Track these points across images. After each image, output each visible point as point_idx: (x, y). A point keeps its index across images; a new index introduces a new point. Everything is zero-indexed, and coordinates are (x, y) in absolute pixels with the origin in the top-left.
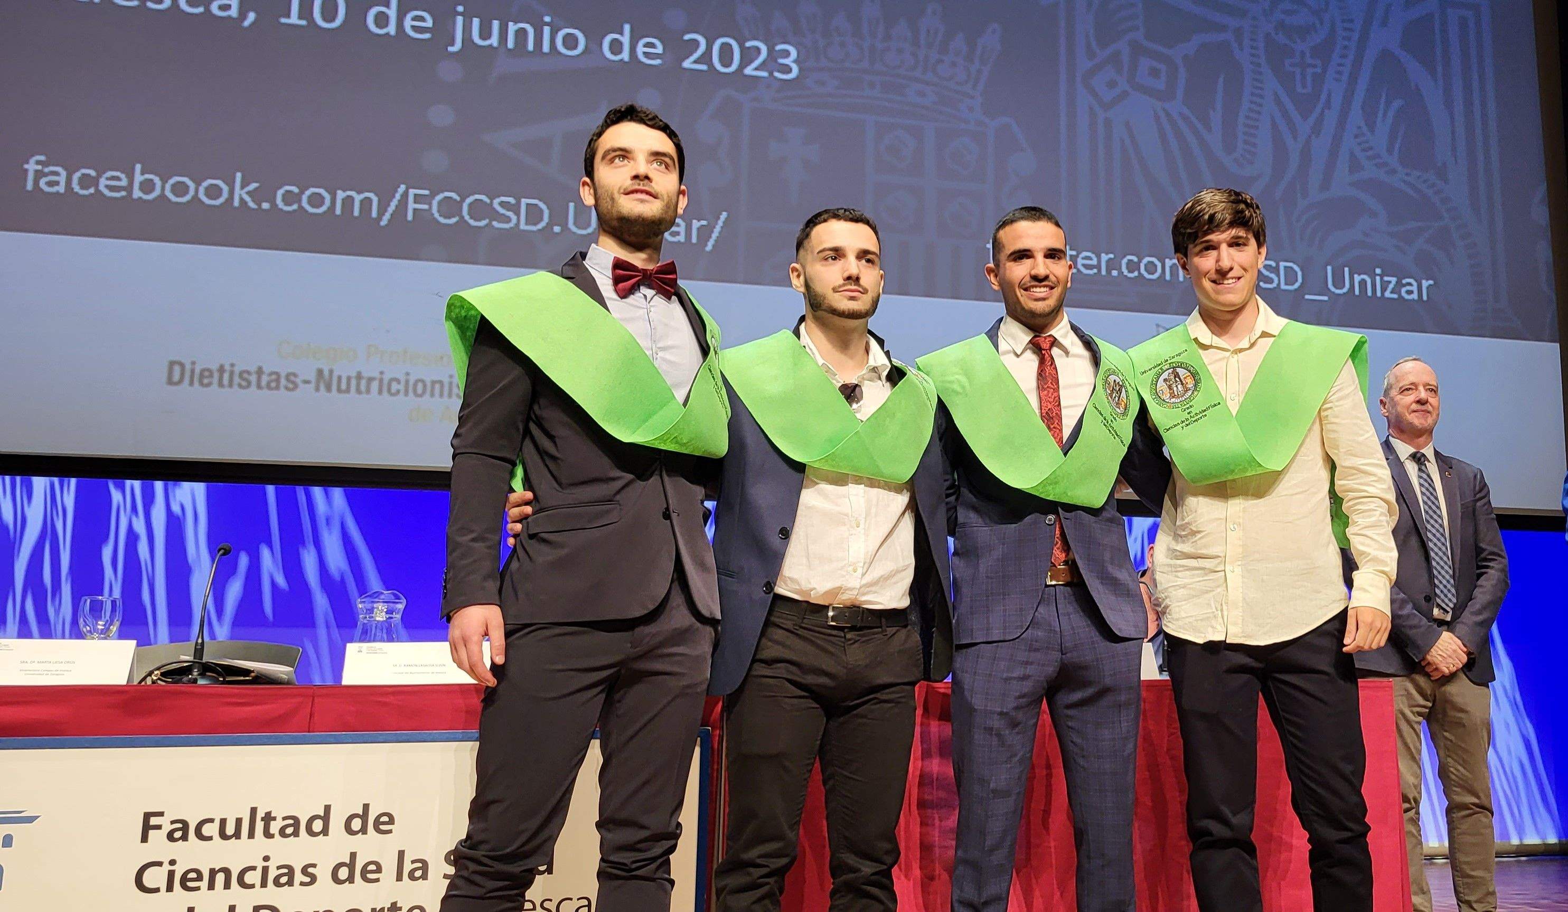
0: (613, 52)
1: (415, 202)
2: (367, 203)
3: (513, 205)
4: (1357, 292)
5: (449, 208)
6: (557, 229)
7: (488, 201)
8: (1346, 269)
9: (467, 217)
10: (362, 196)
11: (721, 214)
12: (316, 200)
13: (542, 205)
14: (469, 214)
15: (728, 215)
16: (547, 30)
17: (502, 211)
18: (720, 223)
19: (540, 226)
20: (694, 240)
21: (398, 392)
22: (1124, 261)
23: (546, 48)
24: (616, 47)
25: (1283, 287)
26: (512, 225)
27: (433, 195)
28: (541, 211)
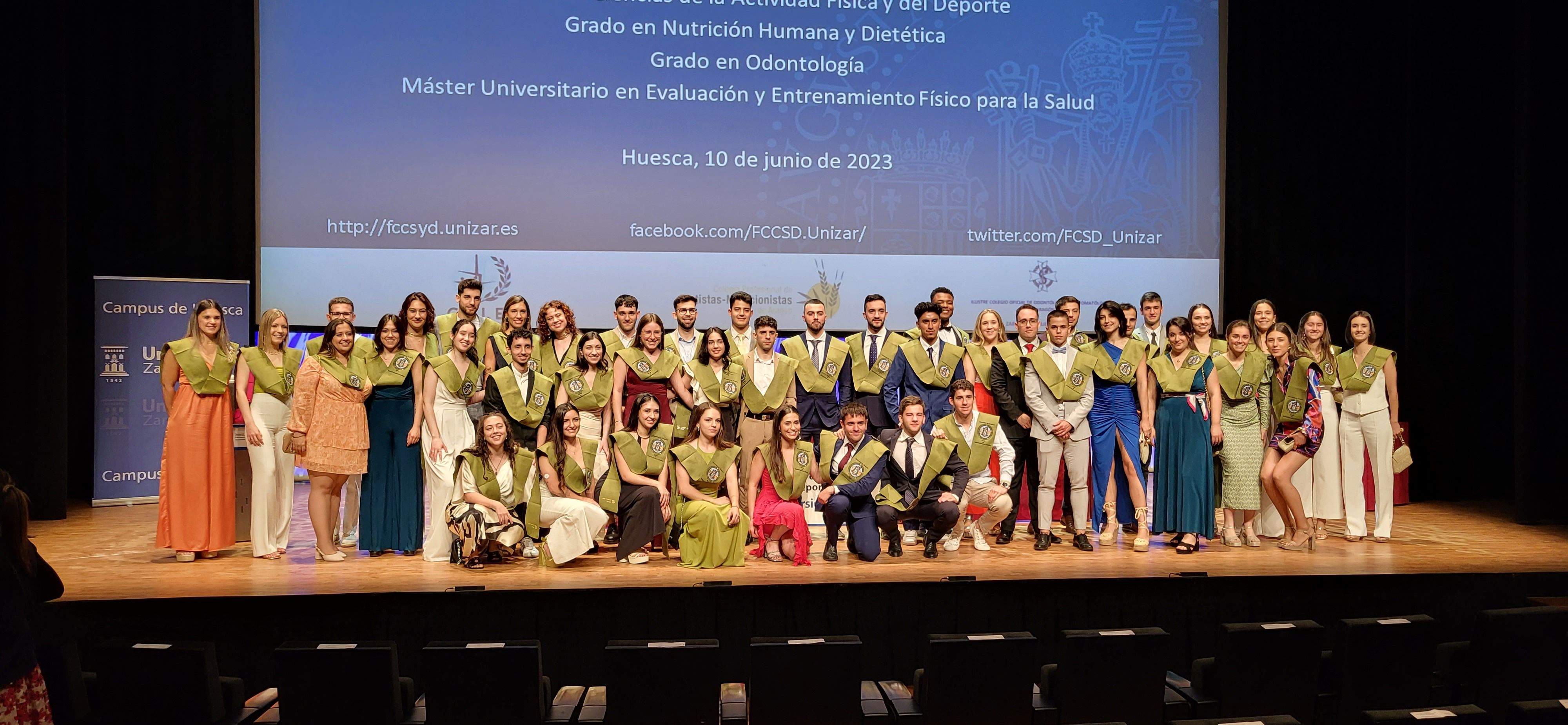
0: (822, 165)
1: (755, 231)
2: (739, 232)
3: (789, 229)
4: (1126, 242)
5: (767, 232)
6: (804, 237)
7: (780, 228)
8: (1122, 232)
9: (773, 235)
10: (737, 230)
11: (864, 226)
12: (722, 233)
13: (799, 229)
15: (866, 227)
16: (797, 158)
17: (785, 232)
18: (864, 230)
19: (798, 237)
20: (854, 238)
22: (1025, 235)
23: (798, 166)
24: (823, 162)
25: (1093, 241)
26: (788, 237)
27: (761, 227)
28: (799, 231)
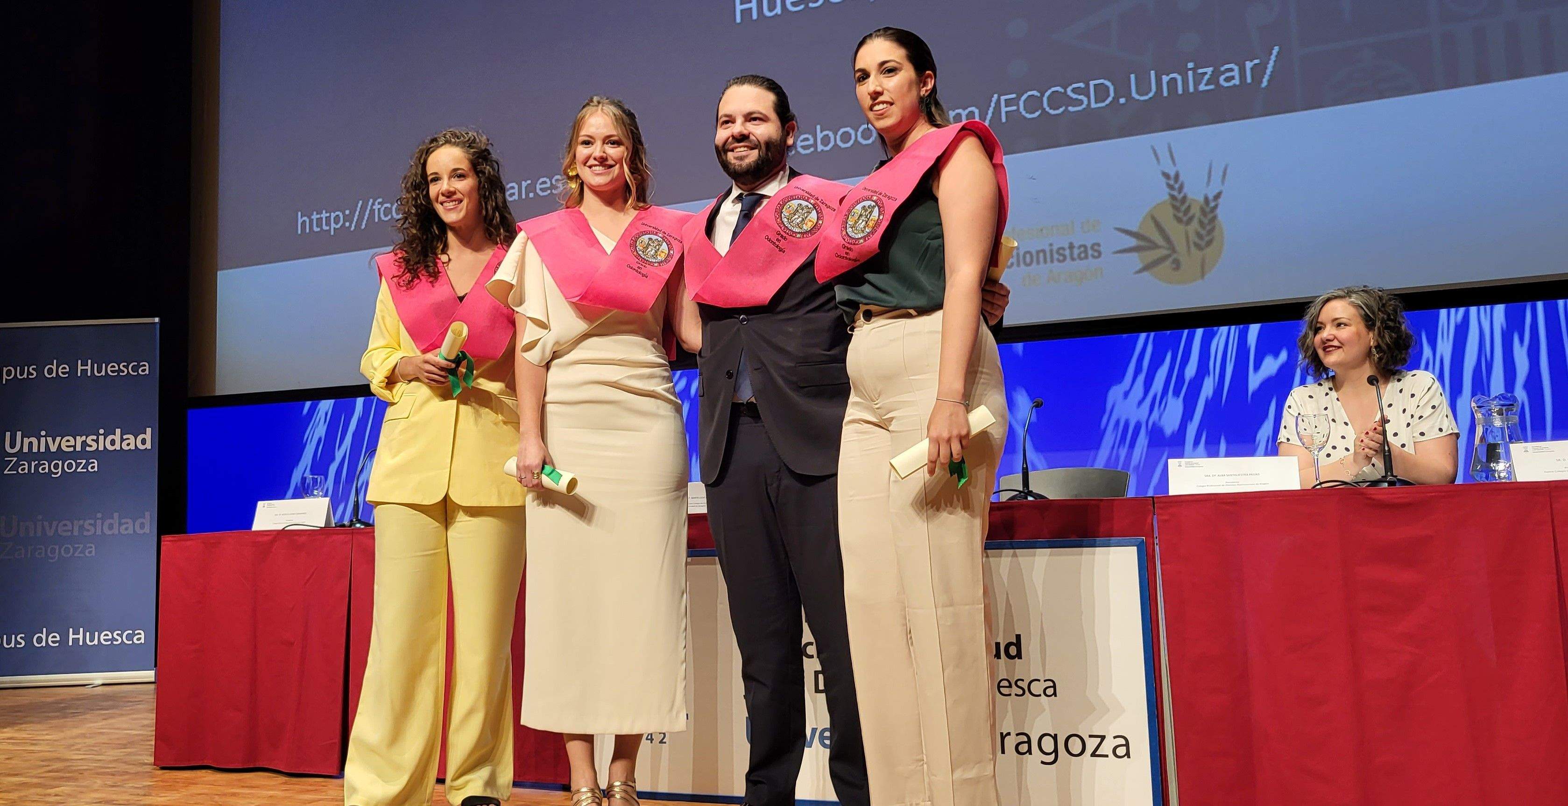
1: (1006, 106)
3: (1083, 88)
5: (1034, 104)
6: (1122, 101)
7: (1063, 91)
9: (1047, 109)
10: (967, 111)
11: (1273, 49)
13: (1107, 83)
14: (1049, 105)
15: (1280, 48)
17: (1074, 96)
18: (1273, 58)
19: (1107, 102)
20: (1249, 80)
21: (1012, 264)
26: (1084, 106)
27: (1019, 98)
28: (1107, 88)
